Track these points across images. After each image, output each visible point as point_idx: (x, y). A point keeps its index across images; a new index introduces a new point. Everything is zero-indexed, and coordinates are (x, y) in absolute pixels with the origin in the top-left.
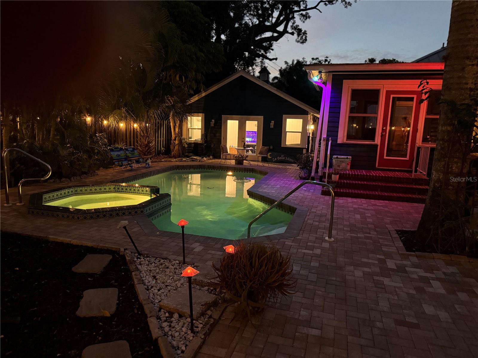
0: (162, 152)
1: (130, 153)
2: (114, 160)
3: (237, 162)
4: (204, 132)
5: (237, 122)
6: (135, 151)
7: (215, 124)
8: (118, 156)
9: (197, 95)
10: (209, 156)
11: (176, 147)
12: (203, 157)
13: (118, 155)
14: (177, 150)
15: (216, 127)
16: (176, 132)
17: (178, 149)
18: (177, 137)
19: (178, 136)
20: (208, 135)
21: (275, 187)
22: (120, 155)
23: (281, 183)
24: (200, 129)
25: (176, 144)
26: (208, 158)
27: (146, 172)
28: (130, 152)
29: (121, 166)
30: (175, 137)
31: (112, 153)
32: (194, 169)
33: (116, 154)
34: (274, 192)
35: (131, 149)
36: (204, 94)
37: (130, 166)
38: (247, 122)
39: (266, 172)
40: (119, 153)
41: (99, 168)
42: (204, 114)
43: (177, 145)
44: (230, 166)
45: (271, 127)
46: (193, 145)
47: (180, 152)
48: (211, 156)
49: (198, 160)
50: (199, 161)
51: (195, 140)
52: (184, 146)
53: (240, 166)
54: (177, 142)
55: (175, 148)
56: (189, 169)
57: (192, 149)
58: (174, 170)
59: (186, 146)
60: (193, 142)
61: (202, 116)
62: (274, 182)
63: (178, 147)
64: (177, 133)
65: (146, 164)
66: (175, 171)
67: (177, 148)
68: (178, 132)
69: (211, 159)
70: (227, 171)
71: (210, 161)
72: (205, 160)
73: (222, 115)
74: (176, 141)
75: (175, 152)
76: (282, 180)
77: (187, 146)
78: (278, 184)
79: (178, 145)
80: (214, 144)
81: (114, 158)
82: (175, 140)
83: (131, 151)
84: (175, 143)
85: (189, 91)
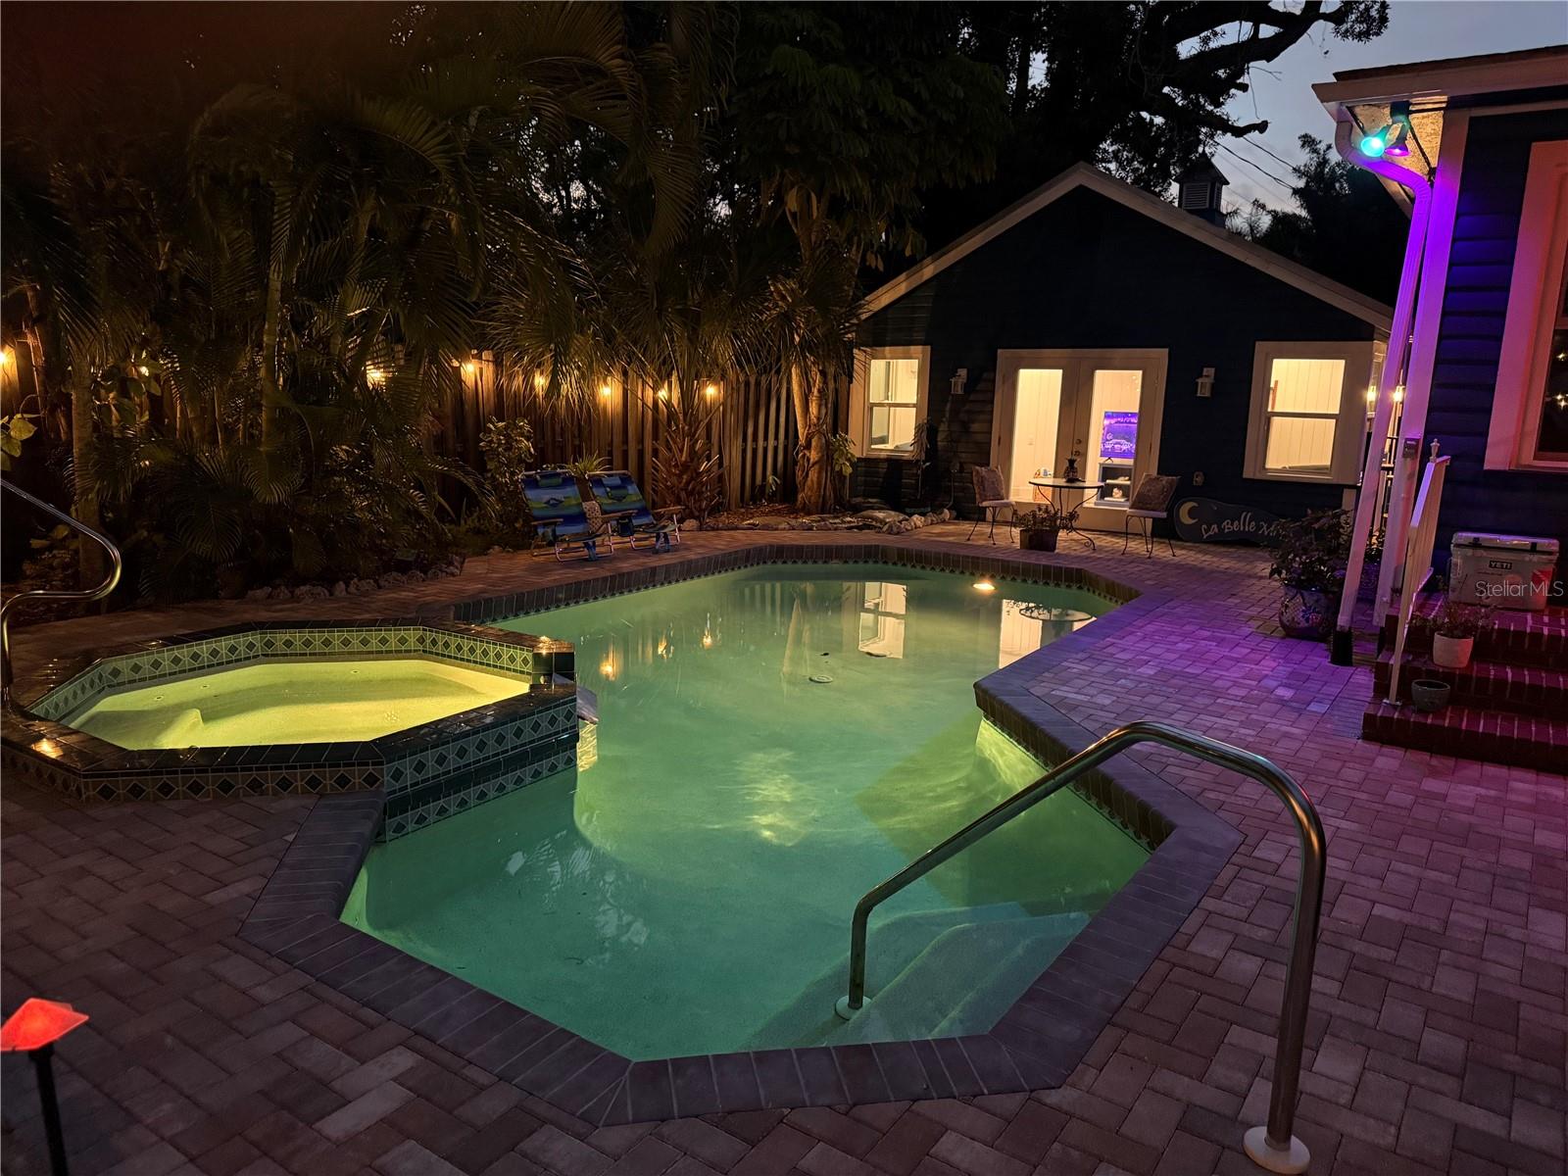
0: (768, 491)
1: (607, 493)
2: (536, 519)
3: (1027, 540)
4: (926, 416)
5: (1056, 375)
6: (629, 487)
7: (969, 386)
8: (554, 505)
9: (903, 276)
10: (937, 509)
11: (813, 475)
12: (910, 515)
13: (551, 502)
14: (815, 486)
15: (972, 397)
16: (813, 417)
17: (819, 483)
18: (812, 437)
19: (819, 431)
20: (943, 427)
21: (1125, 676)
22: (562, 502)
23: (1174, 652)
24: (914, 406)
25: (812, 461)
26: (931, 517)
27: (636, 568)
28: (608, 489)
29: (551, 544)
30: (807, 437)
31: (530, 494)
32: (846, 562)
33: (546, 497)
34: (1107, 702)
35: (618, 481)
36: (929, 271)
37: (587, 545)
38: (1099, 374)
39: (1130, 589)
40: (559, 494)
41: (489, 549)
42: (929, 348)
43: (814, 464)
44: (992, 555)
45: (1199, 395)
46: (885, 465)
47: (828, 494)
48: (946, 511)
49: (886, 524)
50: (890, 532)
51: (897, 449)
52: (837, 468)
53: (1040, 559)
54: (814, 455)
55: (809, 479)
56: (825, 562)
57: (881, 480)
58: (765, 562)
59: (848, 470)
60: (883, 455)
61: (921, 356)
62: (1143, 645)
63: (820, 473)
64: (815, 420)
65: (658, 537)
66: (769, 566)
67: (815, 479)
68: (818, 419)
69: (944, 522)
70: (972, 574)
71: (937, 529)
72: (919, 523)
73: (999, 351)
74: (813, 452)
75: (809, 493)
76: (1184, 636)
77: (850, 470)
78: (1156, 657)
79: (817, 467)
80: (961, 464)
81: (536, 513)
82: (808, 446)
83: (612, 488)
84: (808, 460)
85: (864, 259)
